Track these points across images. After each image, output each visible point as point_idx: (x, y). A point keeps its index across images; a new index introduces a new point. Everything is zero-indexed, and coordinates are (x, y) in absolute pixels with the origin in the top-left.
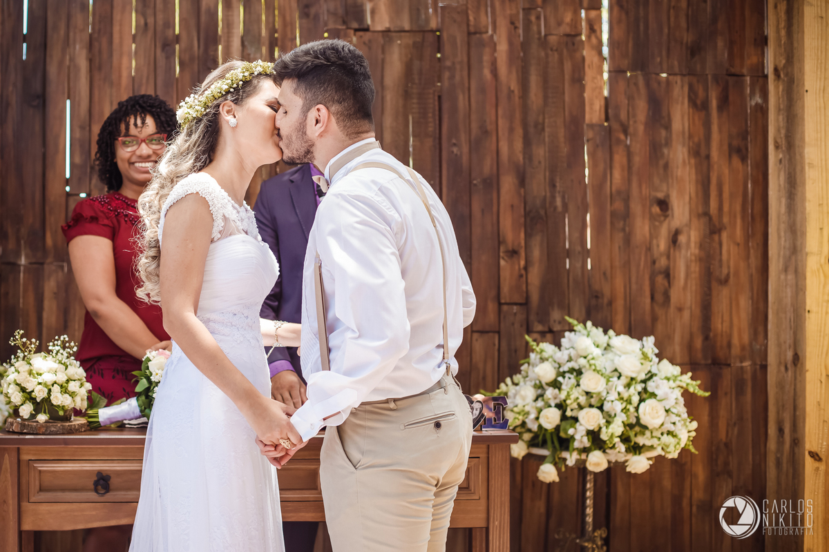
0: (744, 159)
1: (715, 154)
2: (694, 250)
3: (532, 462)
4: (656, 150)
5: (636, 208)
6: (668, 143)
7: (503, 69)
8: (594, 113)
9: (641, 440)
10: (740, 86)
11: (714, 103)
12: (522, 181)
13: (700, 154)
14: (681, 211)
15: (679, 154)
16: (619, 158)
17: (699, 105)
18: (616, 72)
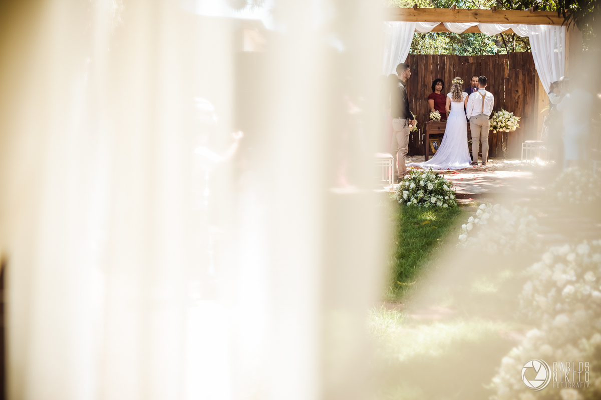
0: (531, 84)
1: (526, 83)
2: (522, 99)
3: (493, 130)
4: (516, 83)
5: (513, 92)
6: (518, 81)
7: (491, 69)
8: (506, 76)
9: (508, 127)
10: (531, 71)
11: (526, 74)
12: (494, 87)
13: (524, 83)
14: (520, 92)
15: (520, 83)
16: (510, 84)
17: (524, 75)
18: (510, 69)
